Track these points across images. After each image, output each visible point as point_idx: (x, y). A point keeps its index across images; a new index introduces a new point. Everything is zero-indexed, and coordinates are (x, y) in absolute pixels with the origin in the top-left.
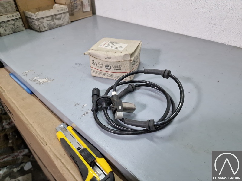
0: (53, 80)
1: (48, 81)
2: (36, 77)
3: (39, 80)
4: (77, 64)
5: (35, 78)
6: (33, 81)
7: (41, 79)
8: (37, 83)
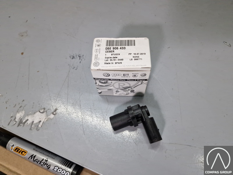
0: (56, 110)
1: (47, 116)
2: (18, 112)
3: (30, 119)
4: (73, 58)
5: (19, 116)
6: (19, 125)
7: (30, 114)
8: (31, 129)
